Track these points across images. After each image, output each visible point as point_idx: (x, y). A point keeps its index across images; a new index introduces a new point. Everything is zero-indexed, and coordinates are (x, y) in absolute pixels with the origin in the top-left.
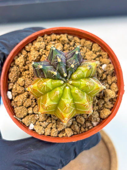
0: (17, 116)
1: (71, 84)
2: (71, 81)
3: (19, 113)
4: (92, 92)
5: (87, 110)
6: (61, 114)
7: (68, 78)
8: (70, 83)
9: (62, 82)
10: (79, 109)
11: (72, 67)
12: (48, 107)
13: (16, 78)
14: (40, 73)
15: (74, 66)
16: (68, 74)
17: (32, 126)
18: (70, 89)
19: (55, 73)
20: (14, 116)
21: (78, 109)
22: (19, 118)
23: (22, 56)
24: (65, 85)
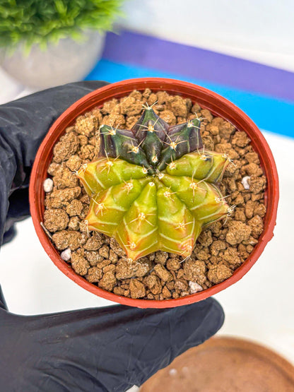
0: (45, 224)
1: (161, 181)
2: (163, 175)
3: (51, 219)
4: (201, 208)
5: (180, 242)
6: (127, 232)
7: (159, 167)
8: (160, 178)
9: (144, 171)
10: (165, 237)
11: (172, 148)
12: (104, 210)
13: (64, 154)
14: (109, 146)
15: (175, 147)
16: (160, 159)
17: (67, 254)
18: (157, 189)
19: (136, 150)
20: (41, 223)
21: (162, 235)
22: (48, 230)
23: (92, 117)
24: (149, 178)
